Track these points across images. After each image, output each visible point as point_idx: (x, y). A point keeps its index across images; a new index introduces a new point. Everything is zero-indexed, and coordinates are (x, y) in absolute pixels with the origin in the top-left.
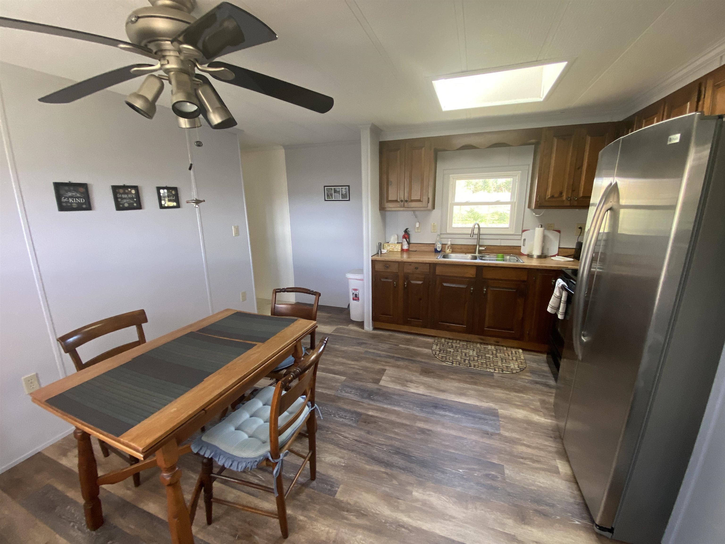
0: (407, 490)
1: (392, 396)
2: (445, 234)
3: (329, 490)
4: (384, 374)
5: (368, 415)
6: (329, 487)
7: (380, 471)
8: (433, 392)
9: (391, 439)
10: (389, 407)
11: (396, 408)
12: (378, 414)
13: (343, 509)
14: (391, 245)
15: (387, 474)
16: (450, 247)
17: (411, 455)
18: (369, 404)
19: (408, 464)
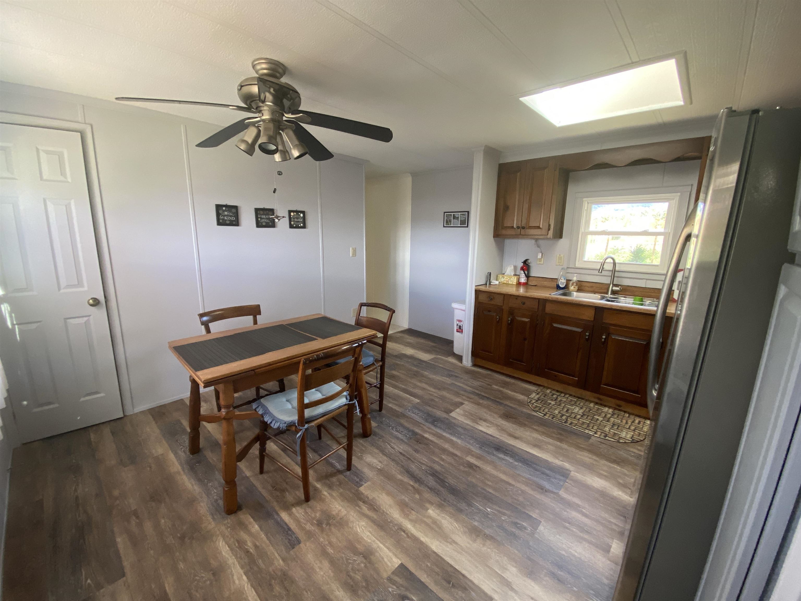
0: (424, 506)
1: (457, 428)
2: (573, 268)
3: (357, 482)
4: (459, 407)
5: (423, 437)
6: (358, 480)
7: (409, 483)
8: (503, 435)
9: (434, 462)
10: (448, 435)
11: (454, 439)
12: (433, 439)
13: (360, 499)
14: (506, 277)
15: (414, 487)
16: (575, 284)
17: (446, 480)
18: (429, 428)
19: (438, 487)
